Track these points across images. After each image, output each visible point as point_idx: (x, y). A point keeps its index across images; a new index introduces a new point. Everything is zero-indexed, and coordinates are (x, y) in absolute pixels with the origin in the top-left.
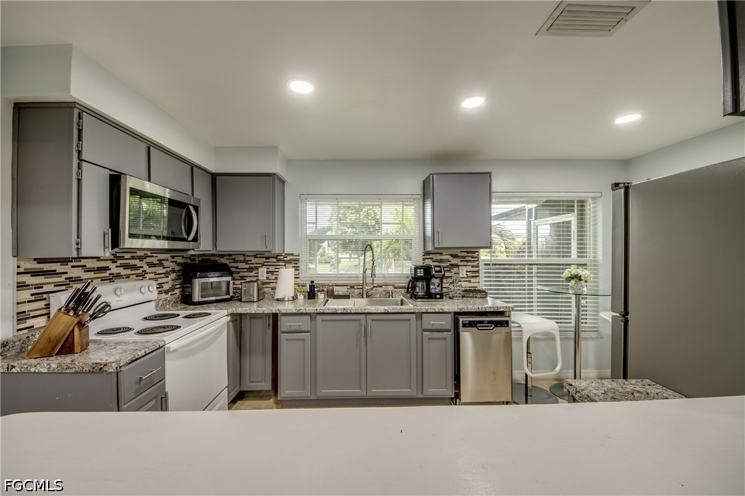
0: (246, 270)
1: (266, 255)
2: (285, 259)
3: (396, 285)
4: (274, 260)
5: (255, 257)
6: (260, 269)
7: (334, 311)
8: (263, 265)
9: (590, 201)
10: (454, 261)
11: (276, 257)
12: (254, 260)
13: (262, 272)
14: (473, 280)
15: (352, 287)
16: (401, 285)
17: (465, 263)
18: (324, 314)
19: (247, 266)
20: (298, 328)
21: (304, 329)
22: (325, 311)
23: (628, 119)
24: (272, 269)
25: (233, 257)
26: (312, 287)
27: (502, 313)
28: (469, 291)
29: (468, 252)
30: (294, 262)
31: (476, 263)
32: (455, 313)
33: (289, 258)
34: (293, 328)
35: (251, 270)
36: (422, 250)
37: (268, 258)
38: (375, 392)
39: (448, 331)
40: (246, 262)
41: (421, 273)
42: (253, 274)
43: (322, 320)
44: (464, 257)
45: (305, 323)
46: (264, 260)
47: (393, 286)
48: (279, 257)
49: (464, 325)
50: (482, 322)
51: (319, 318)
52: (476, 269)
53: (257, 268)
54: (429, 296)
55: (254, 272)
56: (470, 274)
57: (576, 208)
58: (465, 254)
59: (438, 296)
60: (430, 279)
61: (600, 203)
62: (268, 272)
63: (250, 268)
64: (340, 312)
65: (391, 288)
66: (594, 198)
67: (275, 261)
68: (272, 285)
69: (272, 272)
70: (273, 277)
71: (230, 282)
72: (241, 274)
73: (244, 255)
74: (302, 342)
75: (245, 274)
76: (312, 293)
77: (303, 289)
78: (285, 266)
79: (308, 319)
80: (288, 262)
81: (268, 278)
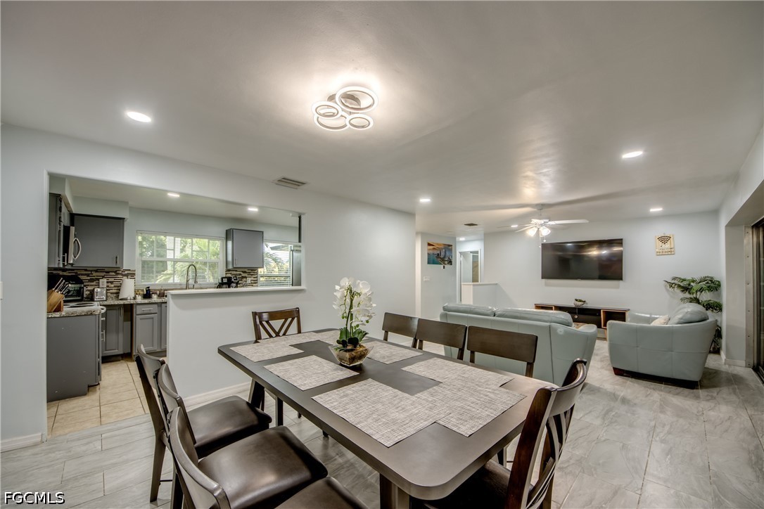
0: (88, 281)
1: (106, 270)
2: (123, 273)
4: (114, 274)
5: (96, 271)
6: (101, 280)
8: (103, 277)
10: (244, 275)
11: (115, 272)
12: (95, 274)
13: (103, 282)
14: (254, 285)
17: (250, 276)
19: (89, 278)
21: (153, 312)
24: (111, 280)
26: (148, 290)
29: (252, 270)
30: (131, 275)
31: (256, 276)
33: (126, 272)
34: (145, 312)
35: (91, 280)
36: (225, 269)
37: (108, 272)
40: (88, 275)
41: (225, 280)
42: (94, 283)
44: (250, 273)
45: (154, 308)
46: (105, 274)
48: (118, 272)
51: (163, 305)
52: (256, 279)
53: (98, 280)
56: (253, 282)
58: (250, 271)
60: (230, 283)
62: (107, 282)
68: (111, 291)
69: (112, 283)
70: (113, 286)
71: (83, 288)
72: (85, 284)
73: (86, 270)
74: (151, 320)
75: (87, 284)
76: (148, 295)
77: (142, 293)
78: (125, 278)
79: (156, 305)
80: (127, 275)
81: (108, 286)
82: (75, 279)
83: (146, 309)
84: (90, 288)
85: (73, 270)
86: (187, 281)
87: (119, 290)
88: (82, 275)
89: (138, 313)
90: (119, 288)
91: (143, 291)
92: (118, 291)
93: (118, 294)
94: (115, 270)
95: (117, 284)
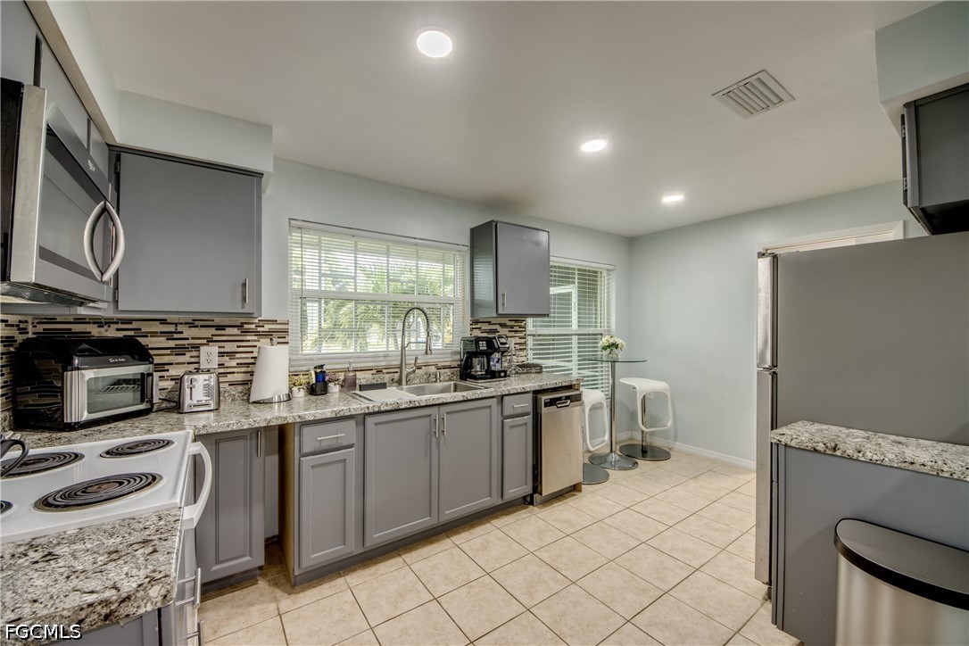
0: (169, 351)
1: (218, 321)
2: (259, 329)
3: (440, 364)
4: (235, 331)
5: (192, 325)
6: (202, 348)
7: (395, 407)
8: (210, 341)
9: (604, 274)
10: (503, 331)
11: (240, 326)
12: (188, 332)
13: (208, 354)
14: (521, 353)
15: (379, 371)
16: (445, 364)
17: (513, 334)
18: (380, 412)
19: (172, 344)
20: (334, 444)
21: (344, 443)
22: (382, 409)
23: (673, 199)
24: (229, 347)
25: (135, 325)
26: (320, 375)
27: (570, 387)
28: (523, 366)
29: (516, 321)
30: (278, 334)
31: (522, 335)
32: (535, 392)
33: (267, 327)
34: (325, 445)
35: (179, 351)
36: (468, 319)
37: (222, 327)
38: (450, 513)
39: (527, 414)
40: (169, 336)
41: (483, 346)
42: (186, 358)
43: (376, 424)
44: (512, 327)
45: (347, 432)
46: (213, 331)
47: (436, 365)
48: (246, 326)
49: (546, 405)
50: (560, 399)
51: (370, 420)
52: (523, 341)
53: (196, 347)
54: (492, 375)
55: (188, 354)
56: (518, 346)
57: (576, 281)
58: (513, 323)
59: (502, 374)
60: (492, 353)
61: (614, 275)
62: (221, 354)
63: (177, 347)
64: (404, 406)
65: (433, 369)
66: (608, 270)
67: (239, 332)
68: (230, 378)
69: (231, 354)
70: (234, 363)
71: (151, 375)
72: (157, 360)
73: (163, 321)
74: (340, 466)
75: (166, 359)
76: (319, 386)
77: (303, 379)
78: (264, 342)
79: (352, 423)
80: (269, 334)
81: (221, 365)
82: (131, 349)
83: (327, 436)
84: (174, 371)
85: (129, 321)
86: (403, 348)
87: (252, 373)
88: (154, 334)
89: (306, 449)
90: (250, 367)
91: (307, 373)
92: (247, 377)
93: (247, 383)
94: (239, 321)
95: (244, 358)
